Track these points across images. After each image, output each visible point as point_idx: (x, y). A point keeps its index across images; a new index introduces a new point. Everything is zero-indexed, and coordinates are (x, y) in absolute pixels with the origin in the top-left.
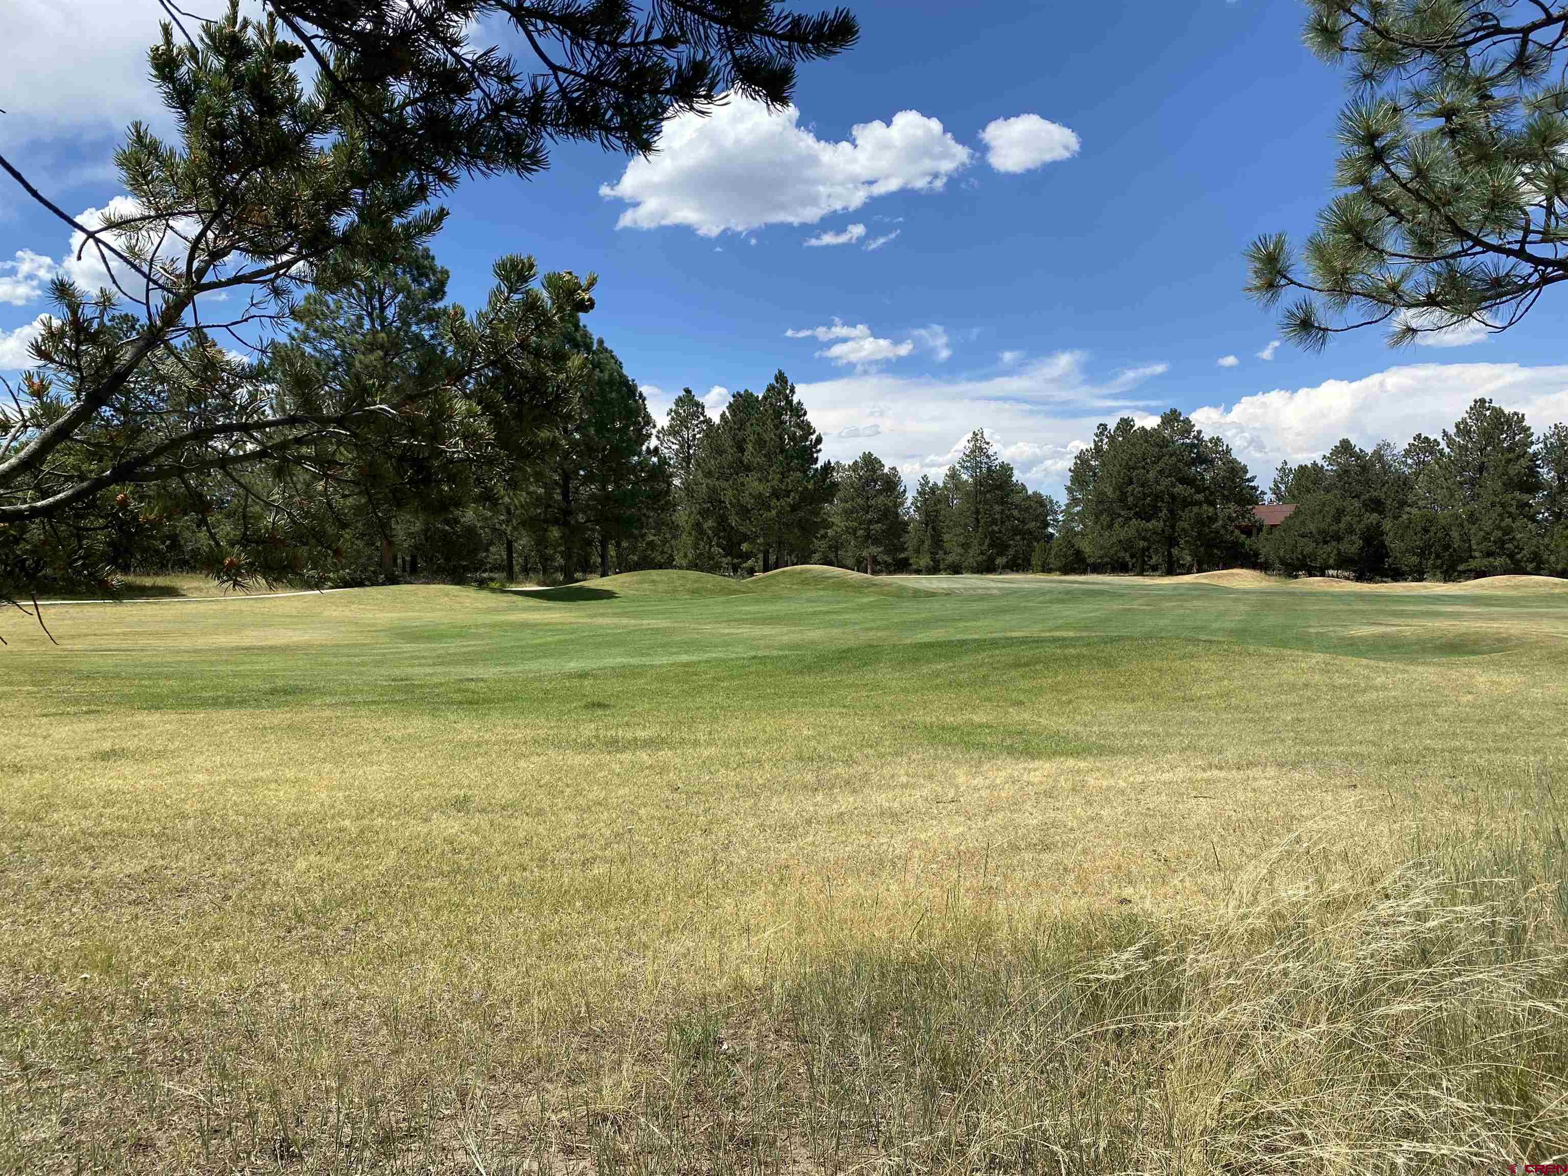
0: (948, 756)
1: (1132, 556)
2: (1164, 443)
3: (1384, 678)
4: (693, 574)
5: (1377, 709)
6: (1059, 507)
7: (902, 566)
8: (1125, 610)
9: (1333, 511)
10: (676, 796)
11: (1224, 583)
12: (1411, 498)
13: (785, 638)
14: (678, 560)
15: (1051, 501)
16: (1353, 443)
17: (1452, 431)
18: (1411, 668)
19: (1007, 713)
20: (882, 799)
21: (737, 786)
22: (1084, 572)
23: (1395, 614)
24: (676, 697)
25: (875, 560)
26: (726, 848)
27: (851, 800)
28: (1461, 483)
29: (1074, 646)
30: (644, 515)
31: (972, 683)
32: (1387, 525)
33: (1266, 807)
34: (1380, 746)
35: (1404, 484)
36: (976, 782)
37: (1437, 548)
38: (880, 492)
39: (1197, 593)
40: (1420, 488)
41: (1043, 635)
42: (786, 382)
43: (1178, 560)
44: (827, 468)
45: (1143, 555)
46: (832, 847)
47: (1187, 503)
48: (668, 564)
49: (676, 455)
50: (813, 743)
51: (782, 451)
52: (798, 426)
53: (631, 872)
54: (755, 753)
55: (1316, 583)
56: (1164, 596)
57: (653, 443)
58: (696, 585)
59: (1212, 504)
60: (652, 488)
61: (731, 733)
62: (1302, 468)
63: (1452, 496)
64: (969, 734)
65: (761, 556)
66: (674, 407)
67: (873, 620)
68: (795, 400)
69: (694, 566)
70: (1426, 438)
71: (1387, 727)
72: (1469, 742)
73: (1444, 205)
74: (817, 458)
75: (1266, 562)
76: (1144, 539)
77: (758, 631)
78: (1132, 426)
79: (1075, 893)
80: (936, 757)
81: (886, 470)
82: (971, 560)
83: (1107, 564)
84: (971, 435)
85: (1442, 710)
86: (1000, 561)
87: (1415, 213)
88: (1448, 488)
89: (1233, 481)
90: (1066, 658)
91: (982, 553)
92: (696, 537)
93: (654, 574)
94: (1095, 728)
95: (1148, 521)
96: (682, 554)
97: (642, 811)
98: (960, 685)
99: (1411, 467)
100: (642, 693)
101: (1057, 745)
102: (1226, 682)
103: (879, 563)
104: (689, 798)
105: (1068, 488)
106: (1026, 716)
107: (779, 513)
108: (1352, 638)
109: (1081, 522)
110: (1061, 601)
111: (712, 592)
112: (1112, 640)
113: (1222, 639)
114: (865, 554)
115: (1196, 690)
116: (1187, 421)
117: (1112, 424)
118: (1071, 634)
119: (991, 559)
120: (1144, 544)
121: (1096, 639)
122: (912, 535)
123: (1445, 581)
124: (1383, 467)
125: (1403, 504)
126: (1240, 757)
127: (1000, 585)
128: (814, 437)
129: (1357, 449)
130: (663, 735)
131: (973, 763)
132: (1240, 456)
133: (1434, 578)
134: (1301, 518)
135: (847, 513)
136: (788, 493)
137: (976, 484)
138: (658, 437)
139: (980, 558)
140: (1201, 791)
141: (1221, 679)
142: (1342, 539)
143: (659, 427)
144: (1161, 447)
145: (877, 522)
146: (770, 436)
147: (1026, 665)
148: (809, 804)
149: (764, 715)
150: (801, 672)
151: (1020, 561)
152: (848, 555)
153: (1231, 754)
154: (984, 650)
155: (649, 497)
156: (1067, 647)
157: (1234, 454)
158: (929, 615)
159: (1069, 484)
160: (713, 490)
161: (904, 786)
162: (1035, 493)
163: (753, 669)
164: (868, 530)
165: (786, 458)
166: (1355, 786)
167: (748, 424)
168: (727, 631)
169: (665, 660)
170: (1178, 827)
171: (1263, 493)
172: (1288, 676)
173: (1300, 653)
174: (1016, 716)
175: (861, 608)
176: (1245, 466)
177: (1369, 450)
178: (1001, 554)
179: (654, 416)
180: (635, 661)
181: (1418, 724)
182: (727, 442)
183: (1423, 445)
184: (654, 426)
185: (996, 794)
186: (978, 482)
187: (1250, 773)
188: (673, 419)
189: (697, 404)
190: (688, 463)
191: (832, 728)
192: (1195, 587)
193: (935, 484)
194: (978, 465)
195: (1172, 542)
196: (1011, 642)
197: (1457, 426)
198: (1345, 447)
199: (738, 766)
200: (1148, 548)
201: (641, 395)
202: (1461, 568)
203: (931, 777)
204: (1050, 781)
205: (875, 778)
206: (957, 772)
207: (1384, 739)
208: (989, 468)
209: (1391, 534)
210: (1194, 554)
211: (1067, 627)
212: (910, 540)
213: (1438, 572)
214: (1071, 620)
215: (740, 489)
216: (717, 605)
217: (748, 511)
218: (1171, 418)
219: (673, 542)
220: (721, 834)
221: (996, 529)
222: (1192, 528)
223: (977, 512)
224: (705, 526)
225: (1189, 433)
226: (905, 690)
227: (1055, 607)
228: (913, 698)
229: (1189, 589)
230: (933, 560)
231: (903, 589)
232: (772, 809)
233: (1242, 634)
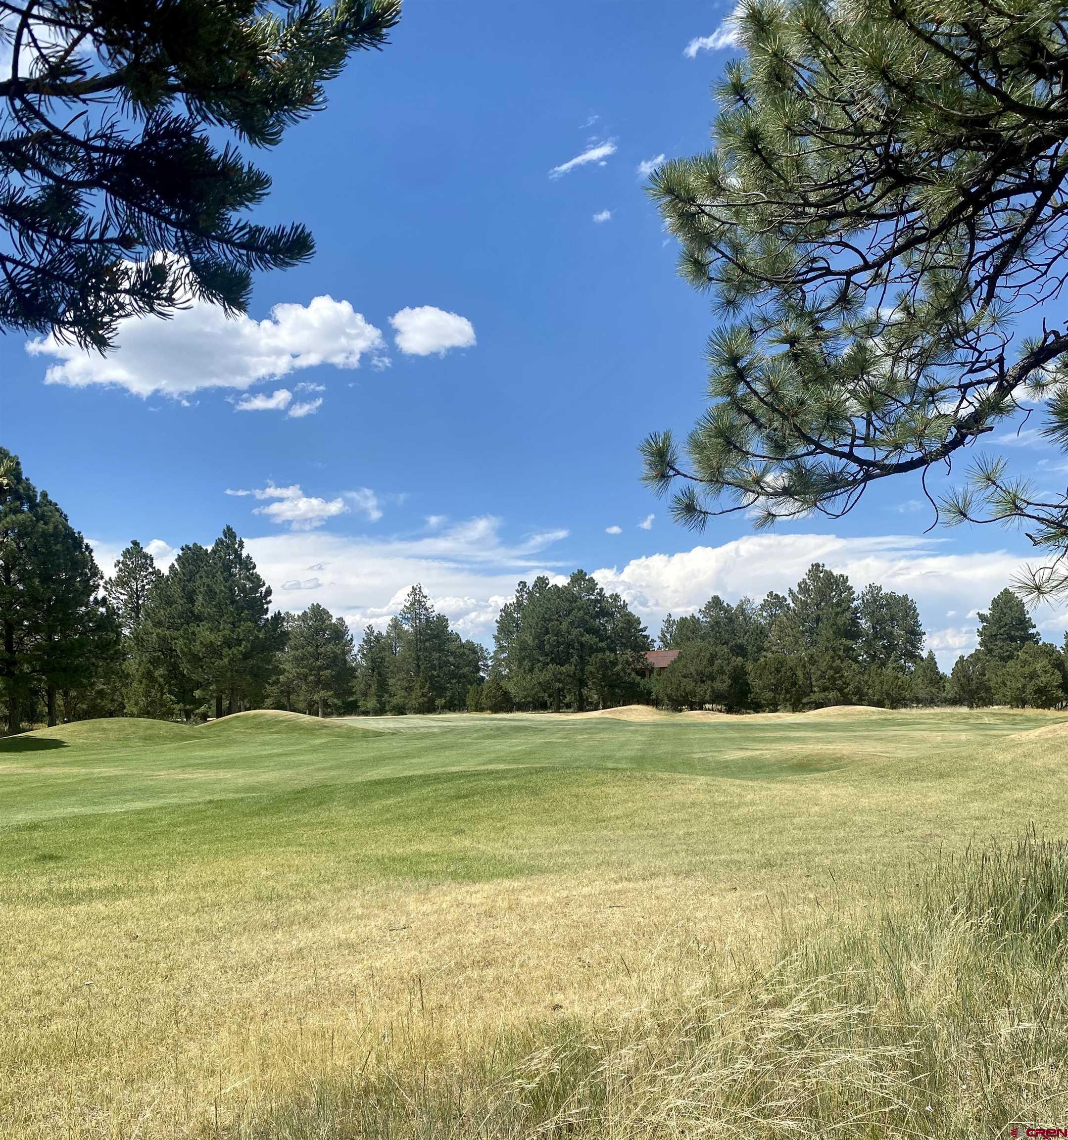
0: (399, 886)
1: (550, 696)
2: (574, 599)
3: (752, 795)
4: (145, 722)
5: (749, 821)
6: (489, 653)
7: (351, 709)
8: (546, 743)
9: (708, 655)
10: (135, 945)
11: (624, 717)
12: (766, 645)
13: (241, 781)
14: (129, 708)
15: (482, 649)
16: (721, 599)
17: (796, 589)
18: (773, 785)
19: (450, 841)
20: (339, 932)
21: (197, 931)
22: (511, 710)
23: (755, 740)
24: (132, 845)
25: (326, 704)
26: (188, 992)
27: (310, 935)
28: (803, 632)
29: (505, 778)
30: (93, 664)
31: (418, 816)
32: (749, 667)
33: (666, 912)
34: (751, 852)
35: (761, 633)
36: (424, 908)
37: (787, 685)
38: (328, 641)
39: (603, 726)
40: (773, 636)
41: (478, 768)
42: (235, 537)
43: (587, 698)
44: (278, 617)
45: (559, 695)
46: (293, 983)
47: (593, 650)
48: (118, 712)
49: (125, 605)
50: (271, 883)
51: (232, 603)
52: (248, 578)
53: (91, 1025)
54: (213, 896)
55: (695, 716)
56: (578, 729)
57: (101, 593)
58: (149, 732)
59: (613, 650)
60: (100, 638)
61: (189, 878)
62: (683, 620)
63: (797, 643)
64: (417, 863)
65: (214, 702)
66: (121, 559)
67: (325, 760)
68: (244, 554)
69: (146, 713)
70: (776, 595)
71: (757, 836)
72: (818, 846)
73: (792, 416)
74: (267, 609)
75: (657, 699)
76: (559, 681)
77: (212, 775)
78: (548, 584)
79: (515, 1004)
80: (388, 888)
81: (334, 621)
82: (414, 702)
83: (530, 702)
84: (409, 589)
85: (796, 820)
86: (439, 702)
87: (771, 420)
88: (794, 636)
89: (629, 631)
90: (499, 790)
91: (423, 695)
92: (147, 686)
93: (105, 723)
94: (526, 851)
95: (562, 666)
96: (132, 702)
97: (100, 963)
98: (408, 818)
99: (766, 619)
100: (97, 843)
101: (495, 868)
102: (630, 804)
103: (330, 706)
104: (149, 945)
105: (495, 637)
106: (467, 843)
107: (231, 660)
108: (727, 761)
109: (507, 667)
110: (489, 737)
111: (165, 739)
112: (538, 771)
113: (625, 766)
114: (316, 697)
115: (608, 812)
116: (591, 580)
117: (530, 581)
118: (502, 767)
119: (432, 701)
120: (558, 685)
121: (524, 771)
122: (360, 680)
123: (794, 711)
124: (745, 619)
125: (761, 649)
126: (644, 869)
127: (440, 724)
128: (263, 589)
129: (725, 604)
130: (120, 884)
131: (421, 890)
132: (634, 609)
133: (785, 709)
134: (683, 663)
135: (298, 660)
136: (239, 642)
137: (416, 633)
138: (106, 588)
139: (421, 700)
140: (615, 900)
141: (626, 801)
142: (715, 678)
143: (106, 578)
144: (571, 602)
145: (326, 669)
146: (220, 587)
147: (466, 796)
148: (269, 942)
149: (221, 859)
150: (258, 814)
151: (456, 702)
152: (301, 699)
153: (637, 867)
154: (429, 785)
155: (97, 647)
156: (500, 779)
157: (630, 609)
158: (378, 753)
159: (496, 633)
160: (163, 639)
161: (359, 918)
162: (468, 641)
163: (209, 813)
164: (318, 675)
165: (237, 609)
166: (735, 889)
167: (198, 576)
168: (181, 776)
169: (118, 808)
170: (598, 936)
171: (653, 641)
172: (679, 797)
173: (687, 776)
174: (460, 843)
175: (315, 750)
176: (639, 618)
177: (734, 605)
178: (440, 696)
179: (101, 568)
180: (88, 810)
181: (781, 832)
182: (176, 591)
183: (775, 601)
184: (102, 578)
185: (443, 918)
186: (418, 632)
187: (654, 882)
188: (120, 570)
189: (146, 556)
190: (137, 613)
191: (289, 866)
192: (602, 721)
193: (380, 633)
194: (417, 616)
195: (582, 683)
196: (451, 777)
197: (799, 585)
198: (716, 602)
199: (198, 910)
200: (563, 689)
201: (87, 547)
202: (804, 700)
203: (384, 907)
204: (489, 901)
205: (332, 912)
206: (407, 900)
207: (755, 847)
208: (427, 619)
209: (752, 674)
210: (600, 693)
211: (498, 760)
212: (358, 685)
213: (788, 704)
214: (503, 754)
215: (191, 638)
216: (170, 751)
217: (200, 660)
218: (579, 577)
219: (124, 691)
220: (182, 977)
221: (435, 673)
222: (598, 671)
223: (418, 658)
224: (156, 674)
225: (594, 591)
226: (356, 825)
227: (487, 742)
228: (366, 832)
229: (596, 723)
230: (379, 702)
231: (352, 730)
232: (233, 950)
233: (640, 761)
